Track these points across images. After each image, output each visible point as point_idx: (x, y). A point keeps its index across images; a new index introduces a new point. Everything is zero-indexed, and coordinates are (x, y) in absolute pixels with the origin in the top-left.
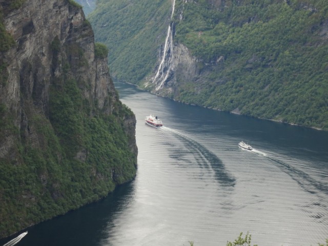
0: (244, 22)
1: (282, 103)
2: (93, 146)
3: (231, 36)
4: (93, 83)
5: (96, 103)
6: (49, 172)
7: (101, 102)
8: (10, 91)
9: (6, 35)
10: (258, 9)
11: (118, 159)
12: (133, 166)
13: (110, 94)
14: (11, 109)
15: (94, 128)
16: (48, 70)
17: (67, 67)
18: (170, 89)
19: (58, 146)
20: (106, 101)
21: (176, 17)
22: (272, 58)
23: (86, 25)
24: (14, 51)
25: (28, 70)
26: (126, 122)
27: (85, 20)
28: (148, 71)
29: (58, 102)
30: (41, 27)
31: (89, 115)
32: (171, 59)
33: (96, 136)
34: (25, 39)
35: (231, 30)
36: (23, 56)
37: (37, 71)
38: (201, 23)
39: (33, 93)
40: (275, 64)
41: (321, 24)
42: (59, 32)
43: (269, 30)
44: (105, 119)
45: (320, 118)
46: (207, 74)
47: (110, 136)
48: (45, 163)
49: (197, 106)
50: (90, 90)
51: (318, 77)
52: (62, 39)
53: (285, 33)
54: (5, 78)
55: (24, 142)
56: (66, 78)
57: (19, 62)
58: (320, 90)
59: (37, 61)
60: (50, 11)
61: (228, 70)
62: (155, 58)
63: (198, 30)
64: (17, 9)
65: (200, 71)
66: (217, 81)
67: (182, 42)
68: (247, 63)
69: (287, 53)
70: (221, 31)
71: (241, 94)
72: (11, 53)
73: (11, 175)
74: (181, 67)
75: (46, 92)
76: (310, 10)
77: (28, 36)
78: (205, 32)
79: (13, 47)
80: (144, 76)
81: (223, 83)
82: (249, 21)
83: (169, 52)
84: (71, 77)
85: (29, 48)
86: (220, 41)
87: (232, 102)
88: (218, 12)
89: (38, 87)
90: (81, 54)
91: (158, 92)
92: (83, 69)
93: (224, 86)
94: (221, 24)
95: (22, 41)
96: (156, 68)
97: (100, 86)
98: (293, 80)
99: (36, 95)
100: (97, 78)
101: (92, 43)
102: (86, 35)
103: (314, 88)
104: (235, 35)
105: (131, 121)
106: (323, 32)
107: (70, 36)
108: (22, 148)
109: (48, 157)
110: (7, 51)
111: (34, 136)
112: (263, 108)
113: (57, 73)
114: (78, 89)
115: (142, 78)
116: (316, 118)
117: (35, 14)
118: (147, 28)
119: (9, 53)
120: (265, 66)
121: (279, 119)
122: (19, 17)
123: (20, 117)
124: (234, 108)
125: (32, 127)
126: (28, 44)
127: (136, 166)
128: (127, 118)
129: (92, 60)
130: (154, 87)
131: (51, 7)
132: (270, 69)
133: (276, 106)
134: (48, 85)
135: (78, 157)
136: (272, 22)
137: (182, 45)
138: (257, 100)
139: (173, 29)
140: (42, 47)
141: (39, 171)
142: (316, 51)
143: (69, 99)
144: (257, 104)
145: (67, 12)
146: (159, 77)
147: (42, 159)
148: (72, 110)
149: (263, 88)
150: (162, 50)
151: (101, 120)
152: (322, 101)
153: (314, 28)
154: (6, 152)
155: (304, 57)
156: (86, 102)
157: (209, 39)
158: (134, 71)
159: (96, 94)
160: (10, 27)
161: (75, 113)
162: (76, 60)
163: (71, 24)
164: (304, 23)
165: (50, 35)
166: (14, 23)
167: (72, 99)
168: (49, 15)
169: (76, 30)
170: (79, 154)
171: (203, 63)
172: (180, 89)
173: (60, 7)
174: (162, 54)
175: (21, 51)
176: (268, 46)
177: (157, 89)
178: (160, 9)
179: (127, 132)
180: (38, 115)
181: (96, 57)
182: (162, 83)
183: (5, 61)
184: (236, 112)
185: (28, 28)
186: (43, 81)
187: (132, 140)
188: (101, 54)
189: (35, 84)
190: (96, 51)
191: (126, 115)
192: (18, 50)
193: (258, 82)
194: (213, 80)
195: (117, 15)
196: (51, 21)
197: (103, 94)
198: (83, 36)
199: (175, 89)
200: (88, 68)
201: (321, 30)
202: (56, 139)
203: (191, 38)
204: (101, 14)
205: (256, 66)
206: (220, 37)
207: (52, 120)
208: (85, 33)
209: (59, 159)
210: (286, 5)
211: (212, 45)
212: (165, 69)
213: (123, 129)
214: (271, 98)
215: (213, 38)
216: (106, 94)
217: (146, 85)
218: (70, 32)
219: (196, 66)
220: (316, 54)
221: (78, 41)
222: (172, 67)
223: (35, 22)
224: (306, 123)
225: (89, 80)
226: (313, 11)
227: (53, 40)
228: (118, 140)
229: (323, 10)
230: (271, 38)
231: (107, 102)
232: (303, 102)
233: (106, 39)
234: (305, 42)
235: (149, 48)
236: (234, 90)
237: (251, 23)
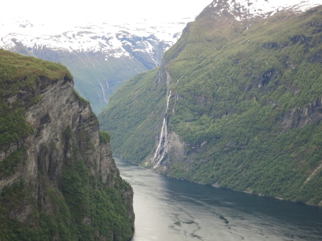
0: (223, 114)
1: (252, 178)
2: (97, 213)
3: (212, 125)
4: (98, 162)
5: (101, 179)
6: (60, 234)
7: (104, 178)
8: (29, 169)
9: (26, 125)
10: (233, 104)
11: (118, 223)
12: (131, 229)
13: (112, 171)
14: (30, 183)
15: (98, 199)
16: (61, 152)
17: (77, 150)
18: (165, 168)
19: (68, 213)
20: (108, 177)
21: (169, 111)
22: (244, 143)
23: (92, 117)
24: (33, 137)
25: (45, 152)
26: (125, 194)
27: (91, 113)
28: (148, 153)
29: (69, 178)
30: (56, 118)
31: (94, 188)
32: (166, 144)
33: (99, 205)
34: (43, 128)
35: (212, 121)
36: (41, 141)
37: (52, 153)
38: (189, 115)
39: (49, 171)
40: (247, 147)
41: (283, 115)
42: (71, 122)
43: (242, 121)
44: (108, 192)
45: (282, 190)
46: (193, 155)
47: (111, 205)
48: (57, 227)
49: (185, 180)
50: (95, 168)
51: (280, 157)
52: (73, 128)
53: (255, 123)
54: (25, 159)
55: (40, 210)
56: (75, 158)
57: (38, 146)
58: (282, 168)
59: (52, 145)
60: (63, 105)
61: (210, 152)
62: (153, 143)
63: (186, 121)
64: (36, 104)
65: (188, 153)
66: (201, 161)
67: (174, 130)
68: (225, 147)
69: (256, 138)
70: (204, 122)
71: (220, 171)
72: (30, 139)
73: (28, 237)
74: (173, 150)
75: (59, 170)
76: (274, 105)
77: (45, 125)
78: (192, 123)
79: (32, 134)
80: (145, 157)
81: (206, 163)
82: (227, 113)
83: (164, 138)
84: (80, 158)
85: (46, 135)
86: (204, 129)
87: (213, 177)
88: (202, 107)
89: (53, 166)
90: (88, 140)
91: (155, 170)
92: (90, 151)
93: (207, 165)
94: (205, 116)
95: (40, 130)
96: (155, 151)
97: (104, 165)
98: (260, 160)
99: (51, 172)
100: (101, 159)
101: (97, 131)
102: (92, 125)
103: (277, 166)
104: (215, 124)
105: (129, 193)
106: (284, 122)
107: (79, 126)
108: (38, 214)
109: (59, 222)
110: (27, 137)
111: (49, 205)
112: (237, 182)
113: (69, 155)
114: (85, 168)
115: (143, 158)
116: (279, 190)
117: (51, 108)
118: (148, 119)
119: (28, 139)
120: (238, 149)
121: (250, 191)
122: (38, 110)
123: (37, 189)
124: (214, 182)
125: (47, 198)
126: (44, 131)
127: (133, 229)
128: (126, 190)
129: (97, 144)
130: (152, 166)
131: (64, 102)
132: (243, 151)
133: (248, 181)
134: (60, 165)
135: (85, 221)
136: (244, 114)
137: (174, 133)
138: (232, 176)
139: (168, 120)
140: (56, 134)
141: (52, 233)
142: (279, 137)
143: (78, 175)
144: (232, 179)
145: (78, 106)
146: (157, 157)
147: (54, 223)
148: (80, 184)
149: (237, 166)
150: (159, 136)
151: (105, 193)
152: (283, 176)
153: (277, 119)
154: (25, 218)
155: (269, 142)
156: (92, 177)
157: (195, 128)
158: (137, 153)
159: (100, 171)
160: (30, 118)
161: (82, 186)
162: (84, 144)
163: (81, 116)
164: (269, 115)
165: (63, 124)
166: (33, 115)
167: (80, 176)
168: (63, 109)
169: (85, 121)
170: (86, 219)
171: (191, 146)
172: (172, 167)
173: (71, 103)
174: (159, 139)
175: (39, 137)
176: (241, 133)
177: (155, 167)
178: (158, 105)
179: (126, 202)
180: (52, 188)
181: (100, 142)
182: (159, 163)
183: (25, 145)
184: (216, 185)
185: (45, 119)
186: (57, 161)
187: (130, 208)
188: (104, 140)
189: (50, 164)
190: (100, 137)
191: (126, 188)
192: (36, 137)
193: (234, 161)
194: (198, 160)
195: (125, 110)
196: (64, 113)
197: (106, 171)
198: (90, 126)
199: (168, 167)
200: (94, 151)
201: (282, 121)
202: (67, 207)
203: (181, 127)
204: (112, 109)
205: (232, 149)
206: (203, 127)
207: (64, 192)
208: (92, 123)
209: (69, 223)
210: (255, 101)
211: (197, 133)
212: (161, 152)
213: (123, 199)
214: (243, 174)
215: (198, 127)
216: (109, 172)
217: (146, 164)
218: (79, 122)
219: (185, 149)
220: (278, 139)
221: (86, 129)
222: (166, 150)
223: (50, 114)
224: (271, 194)
225: (95, 161)
226: (277, 106)
227: (65, 128)
228: (118, 208)
229: (284, 105)
230: (243, 127)
231: (110, 178)
232: (269, 177)
233: (116, 128)
234: (270, 130)
235: (149, 135)
236: (214, 168)
237: (228, 115)
